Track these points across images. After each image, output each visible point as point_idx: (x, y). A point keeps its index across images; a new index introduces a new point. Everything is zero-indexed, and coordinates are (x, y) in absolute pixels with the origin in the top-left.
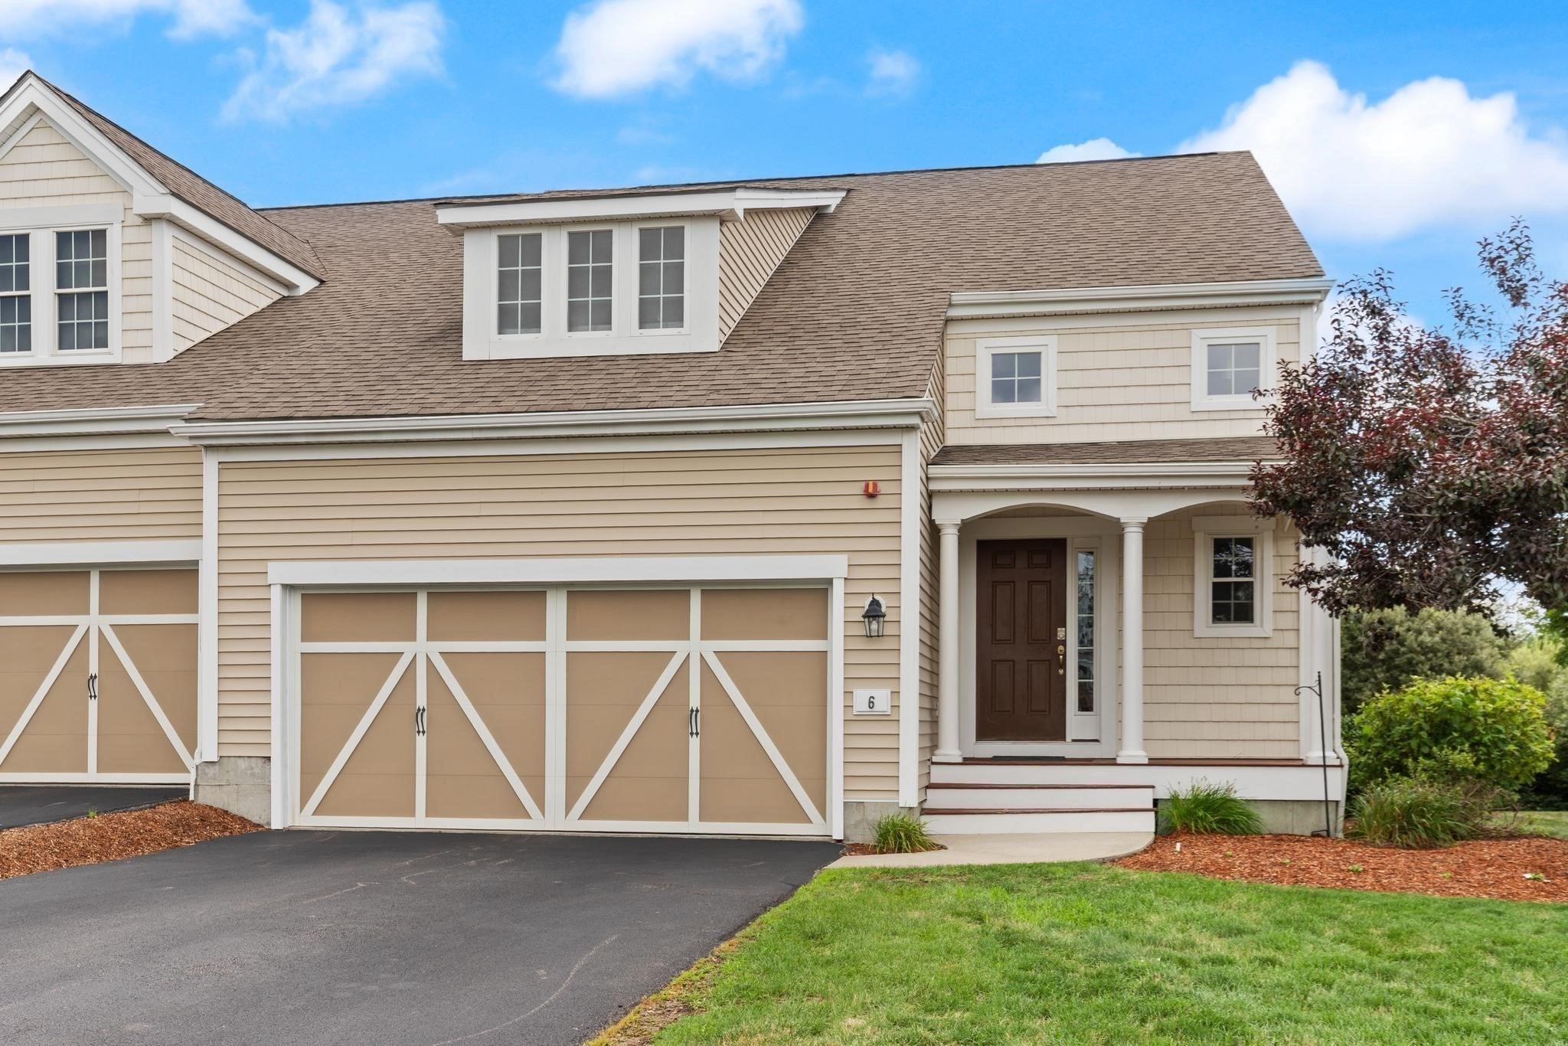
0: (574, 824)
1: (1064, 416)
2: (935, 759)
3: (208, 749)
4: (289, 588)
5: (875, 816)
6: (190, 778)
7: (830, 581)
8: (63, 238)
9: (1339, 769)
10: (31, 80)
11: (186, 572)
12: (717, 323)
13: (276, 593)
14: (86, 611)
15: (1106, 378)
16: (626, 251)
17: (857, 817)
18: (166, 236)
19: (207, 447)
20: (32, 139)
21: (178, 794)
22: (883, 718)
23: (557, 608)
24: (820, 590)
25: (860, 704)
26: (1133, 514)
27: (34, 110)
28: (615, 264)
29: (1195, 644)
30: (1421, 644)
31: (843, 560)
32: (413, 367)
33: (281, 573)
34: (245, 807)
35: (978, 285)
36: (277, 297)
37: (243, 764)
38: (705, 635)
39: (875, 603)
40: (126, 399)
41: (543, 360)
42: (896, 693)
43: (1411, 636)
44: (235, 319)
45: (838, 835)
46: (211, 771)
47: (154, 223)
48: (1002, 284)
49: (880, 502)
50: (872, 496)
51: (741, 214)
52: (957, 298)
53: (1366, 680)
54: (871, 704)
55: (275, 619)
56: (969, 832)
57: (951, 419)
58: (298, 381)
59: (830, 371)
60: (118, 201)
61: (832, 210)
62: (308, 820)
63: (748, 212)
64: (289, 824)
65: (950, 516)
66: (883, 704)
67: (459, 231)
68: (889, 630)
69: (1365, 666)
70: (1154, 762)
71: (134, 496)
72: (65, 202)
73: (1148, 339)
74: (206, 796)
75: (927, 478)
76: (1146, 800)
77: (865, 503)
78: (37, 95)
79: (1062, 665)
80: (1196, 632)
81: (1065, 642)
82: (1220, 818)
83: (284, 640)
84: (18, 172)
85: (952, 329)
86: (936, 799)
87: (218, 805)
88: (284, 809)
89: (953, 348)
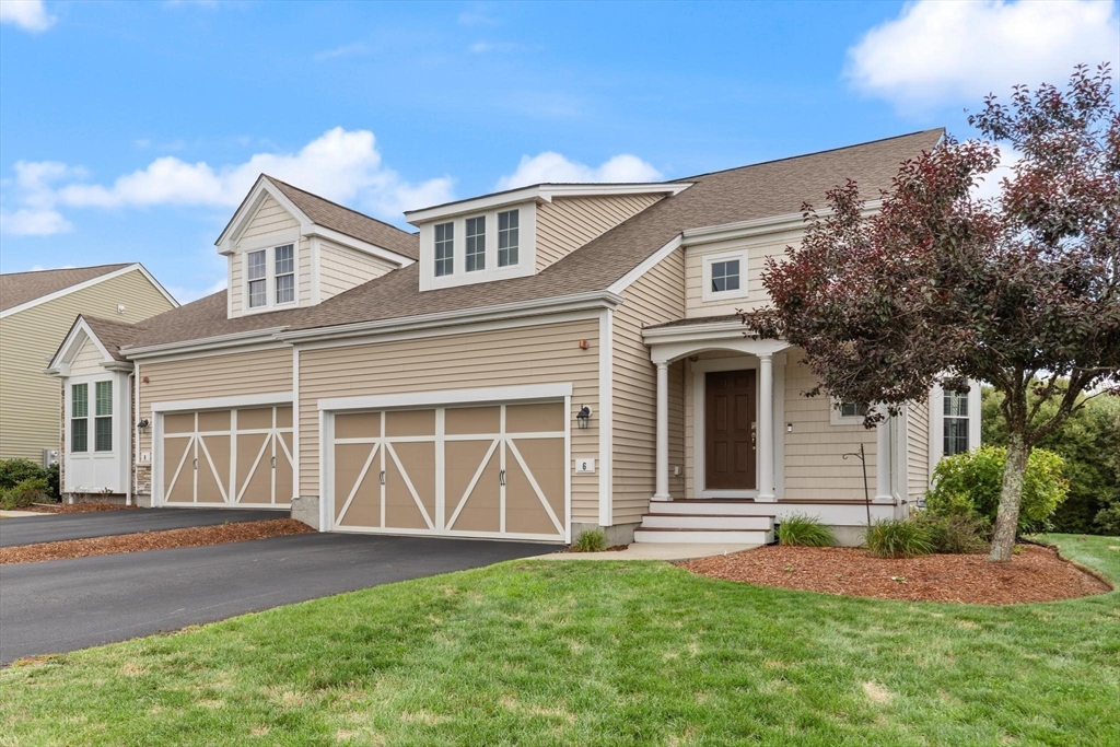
0: (448, 532)
1: (751, 297)
2: (653, 499)
3: (296, 492)
4: (328, 412)
5: (585, 529)
6: (290, 506)
7: (563, 398)
8: (278, 249)
9: (892, 507)
10: (263, 178)
11: (289, 408)
13: (321, 414)
16: (492, 226)
17: (577, 531)
18: (316, 244)
19: (295, 344)
20: (265, 206)
21: (287, 514)
22: (590, 475)
23: (440, 418)
24: (557, 403)
25: (579, 468)
26: (765, 351)
27: (265, 191)
28: (486, 234)
29: (832, 429)
31: (569, 386)
32: (396, 298)
33: (324, 404)
34: (309, 521)
35: (704, 225)
36: (390, 270)
37: (309, 499)
38: (508, 430)
41: (453, 289)
42: (597, 461)
45: (567, 542)
46: (297, 503)
47: (312, 239)
49: (590, 352)
50: (584, 349)
51: (549, 200)
52: (686, 233)
53: (1112, 453)
54: (584, 467)
55: (321, 428)
56: (662, 541)
57: (689, 304)
60: (296, 230)
61: (675, 194)
62: (338, 528)
63: (554, 198)
64: (329, 529)
65: (662, 358)
66: (590, 467)
68: (591, 424)
69: (1111, 445)
70: (781, 502)
72: (279, 233)
74: (295, 516)
75: (643, 338)
76: (766, 524)
77: (581, 352)
78: (266, 184)
79: (755, 445)
80: (832, 423)
81: (755, 431)
82: (802, 536)
83: (327, 438)
84: (261, 222)
85: (689, 252)
86: (648, 522)
87: (300, 520)
88: (326, 522)
89: (690, 262)
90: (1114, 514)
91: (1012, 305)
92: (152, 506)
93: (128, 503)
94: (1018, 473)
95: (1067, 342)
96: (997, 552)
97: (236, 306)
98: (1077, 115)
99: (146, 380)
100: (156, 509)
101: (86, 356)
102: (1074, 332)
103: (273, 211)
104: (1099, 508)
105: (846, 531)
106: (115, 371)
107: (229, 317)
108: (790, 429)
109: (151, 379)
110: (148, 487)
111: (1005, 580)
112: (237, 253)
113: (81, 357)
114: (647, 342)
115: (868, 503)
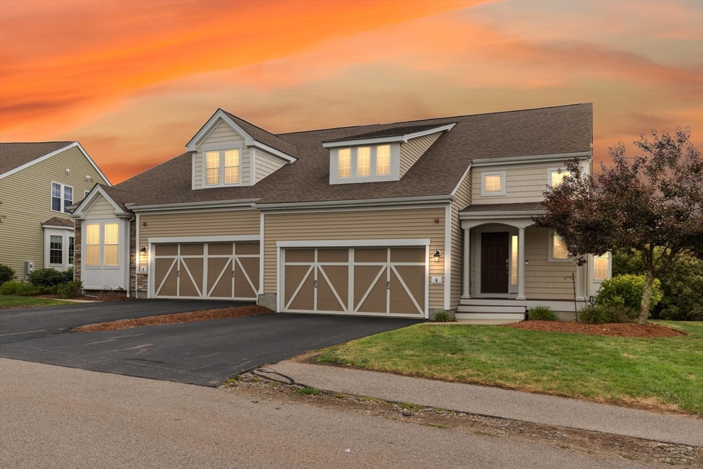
0: (356, 313)
1: (508, 195)
2: (462, 297)
3: (261, 291)
4: (281, 248)
5: (436, 312)
6: (256, 299)
7: (425, 246)
9: (585, 303)
10: (220, 111)
11: (257, 243)
12: (399, 172)
13: (278, 249)
14: (232, 254)
15: (521, 183)
17: (432, 312)
18: (254, 151)
19: (262, 211)
20: (220, 126)
21: (254, 303)
22: (439, 285)
23: (351, 254)
24: (422, 249)
25: (433, 281)
26: (521, 226)
27: (220, 118)
29: (548, 264)
30: (690, 264)
31: (428, 240)
32: (316, 187)
33: (280, 244)
34: (270, 307)
35: (482, 157)
36: (283, 165)
37: (270, 295)
38: (391, 261)
39: (438, 252)
40: (242, 197)
41: (351, 184)
42: (443, 278)
43: (686, 262)
44: (272, 172)
45: (427, 317)
46: (262, 297)
47: (251, 148)
48: (489, 156)
49: (440, 223)
50: (437, 222)
51: (406, 142)
52: (474, 161)
54: (436, 280)
55: (278, 260)
57: (473, 197)
58: (285, 192)
59: (428, 186)
60: (241, 142)
61: (448, 130)
62: (286, 310)
63: (408, 140)
64: (281, 311)
65: (467, 227)
66: (440, 281)
67: (329, 149)
68: (441, 260)
70: (527, 300)
71: (244, 223)
72: (228, 142)
73: (534, 172)
74: (261, 304)
75: (459, 216)
76: (523, 310)
77: (435, 224)
78: (221, 114)
79: (508, 270)
80: (549, 261)
81: (508, 263)
82: (543, 315)
83: (281, 262)
84: (216, 135)
85: (474, 170)
86: (461, 309)
87: (264, 306)
88: (280, 307)
89: (474, 175)
90: (670, 312)
91: (651, 219)
92: (148, 297)
93: (128, 296)
94: (650, 287)
95: (676, 238)
96: (641, 320)
97: (198, 183)
98: (677, 144)
99: (145, 224)
100: (151, 300)
101: (98, 208)
102: (679, 235)
103: (224, 130)
104: (662, 308)
105: (561, 314)
106: (121, 218)
107: (193, 188)
108: (527, 263)
109: (147, 224)
110: (146, 287)
111: (648, 331)
112: (199, 151)
113: (94, 208)
114: (460, 218)
115: (575, 301)
